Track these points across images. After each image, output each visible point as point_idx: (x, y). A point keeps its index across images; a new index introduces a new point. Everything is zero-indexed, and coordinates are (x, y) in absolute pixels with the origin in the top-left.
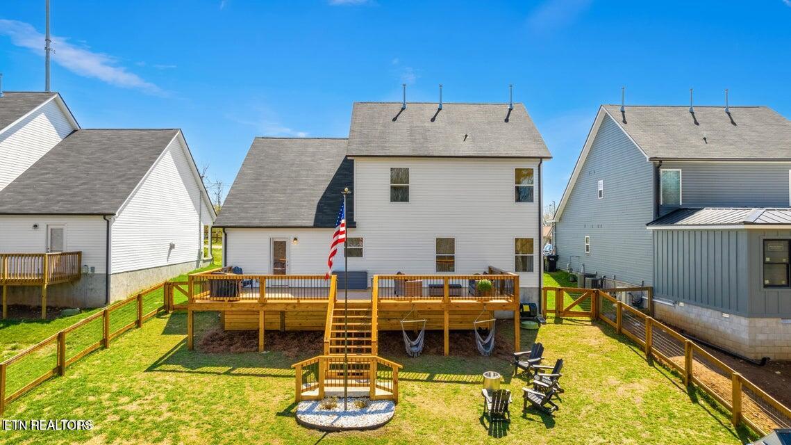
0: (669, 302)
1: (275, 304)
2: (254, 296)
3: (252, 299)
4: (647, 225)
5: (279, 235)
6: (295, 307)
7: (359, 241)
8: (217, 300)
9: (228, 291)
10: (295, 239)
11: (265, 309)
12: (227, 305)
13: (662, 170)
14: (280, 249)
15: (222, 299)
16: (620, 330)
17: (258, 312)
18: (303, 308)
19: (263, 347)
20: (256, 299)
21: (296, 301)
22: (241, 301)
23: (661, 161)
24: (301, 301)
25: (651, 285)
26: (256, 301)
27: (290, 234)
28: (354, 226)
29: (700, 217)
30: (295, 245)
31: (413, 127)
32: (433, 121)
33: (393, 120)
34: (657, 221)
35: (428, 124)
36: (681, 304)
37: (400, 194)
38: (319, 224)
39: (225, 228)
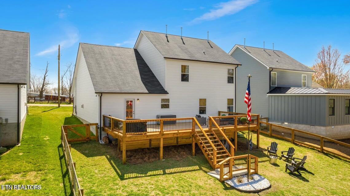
0: (279, 123)
1: (168, 134)
2: (158, 131)
3: (157, 132)
4: (267, 93)
5: (130, 97)
6: (177, 135)
7: (168, 100)
8: (138, 134)
9: (141, 128)
10: (138, 100)
11: (164, 137)
12: (144, 136)
13: (271, 72)
15: (141, 133)
16: (271, 135)
17: (160, 139)
18: (181, 135)
19: (162, 157)
20: (158, 132)
21: (177, 132)
22: (148, 134)
23: (273, 69)
24: (180, 132)
25: (267, 116)
26: (158, 133)
27: (135, 97)
28: (166, 93)
29: (293, 91)
30: (137, 102)
31: (180, 47)
32: (185, 44)
33: (168, 41)
34: (271, 92)
35: (183, 45)
36: (286, 123)
37: (185, 78)
38: (151, 92)
39: (102, 93)
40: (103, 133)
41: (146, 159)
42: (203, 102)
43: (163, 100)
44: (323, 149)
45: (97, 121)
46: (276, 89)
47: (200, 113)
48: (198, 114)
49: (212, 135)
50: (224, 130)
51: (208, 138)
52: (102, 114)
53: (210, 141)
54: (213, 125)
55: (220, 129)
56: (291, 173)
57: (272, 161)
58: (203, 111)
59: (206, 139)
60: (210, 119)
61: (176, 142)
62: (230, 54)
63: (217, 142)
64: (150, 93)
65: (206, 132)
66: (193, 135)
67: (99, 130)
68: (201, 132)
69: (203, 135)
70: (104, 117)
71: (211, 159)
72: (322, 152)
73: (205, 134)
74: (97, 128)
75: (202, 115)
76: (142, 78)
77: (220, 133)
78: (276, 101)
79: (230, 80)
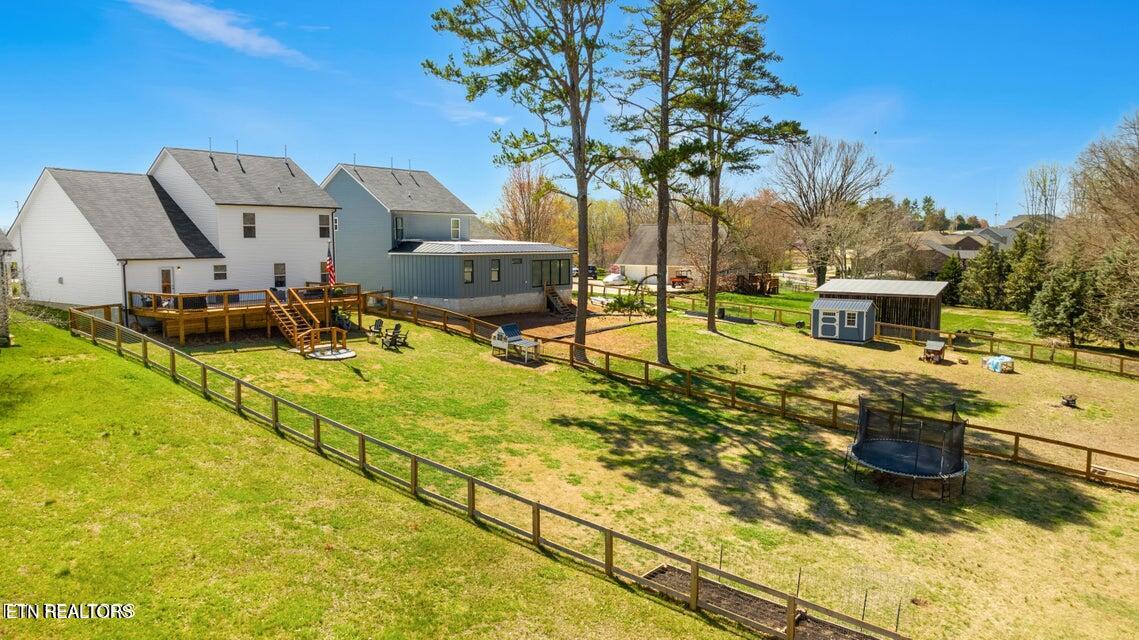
1: (235, 311)
4: (389, 252)
5: (166, 265)
7: (224, 267)
10: (179, 267)
11: (229, 314)
12: (205, 313)
13: (395, 218)
14: (166, 275)
17: (225, 316)
18: (251, 312)
19: (230, 339)
20: (221, 308)
22: (209, 311)
23: (397, 213)
24: (249, 309)
25: (390, 289)
26: (222, 310)
27: (175, 264)
28: (221, 256)
29: (426, 248)
30: (178, 272)
31: (236, 178)
32: (244, 172)
33: (216, 170)
34: (394, 250)
35: (243, 175)
36: (415, 298)
37: (249, 232)
38: (199, 256)
39: (126, 260)
40: (129, 317)
41: (208, 341)
42: (280, 268)
43: (216, 268)
44: (446, 327)
45: (120, 300)
46: (402, 245)
47: (277, 285)
48: (273, 286)
49: (293, 311)
50: (309, 306)
51: (288, 314)
52: (128, 290)
53: (291, 318)
54: (294, 299)
55: (304, 304)
56: (388, 349)
57: (371, 340)
58: (280, 282)
59: (285, 316)
60: (289, 291)
61: (242, 325)
62: (323, 186)
63: (300, 319)
64: (197, 258)
65: (285, 307)
66: (267, 312)
67: (124, 314)
68: (279, 308)
69: (282, 312)
70: (131, 294)
71: (291, 336)
72: (445, 330)
73: (284, 310)
74: (121, 309)
75: (279, 289)
76: (179, 234)
77: (304, 309)
78: (402, 264)
79: (324, 233)
